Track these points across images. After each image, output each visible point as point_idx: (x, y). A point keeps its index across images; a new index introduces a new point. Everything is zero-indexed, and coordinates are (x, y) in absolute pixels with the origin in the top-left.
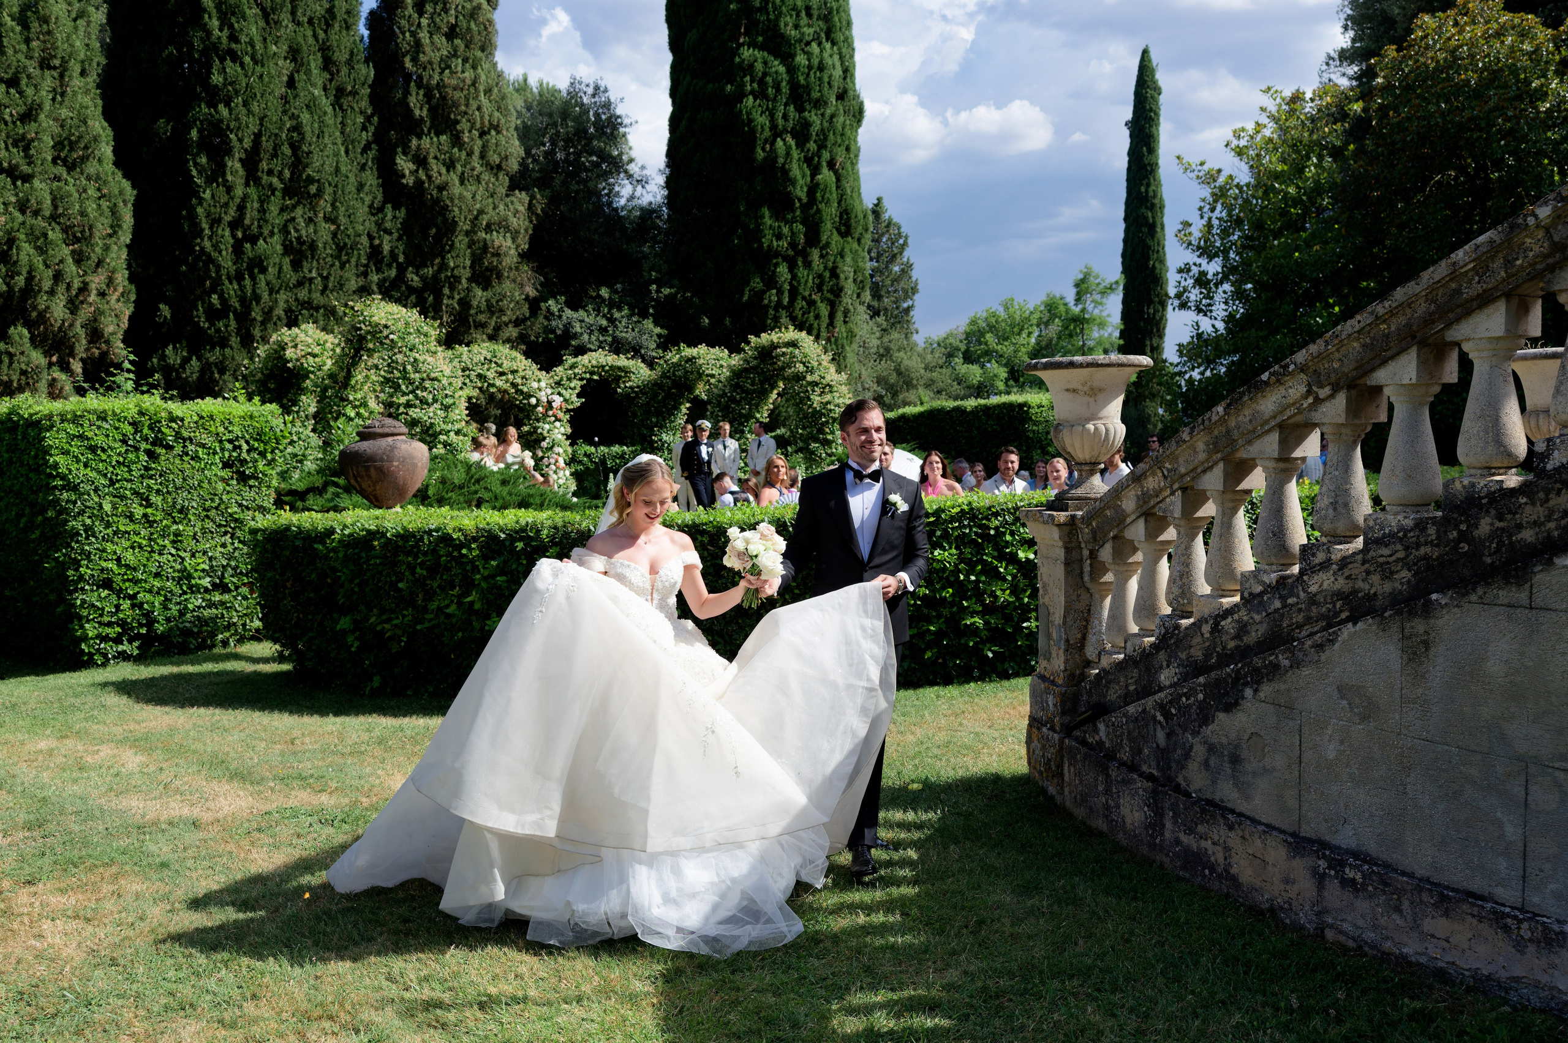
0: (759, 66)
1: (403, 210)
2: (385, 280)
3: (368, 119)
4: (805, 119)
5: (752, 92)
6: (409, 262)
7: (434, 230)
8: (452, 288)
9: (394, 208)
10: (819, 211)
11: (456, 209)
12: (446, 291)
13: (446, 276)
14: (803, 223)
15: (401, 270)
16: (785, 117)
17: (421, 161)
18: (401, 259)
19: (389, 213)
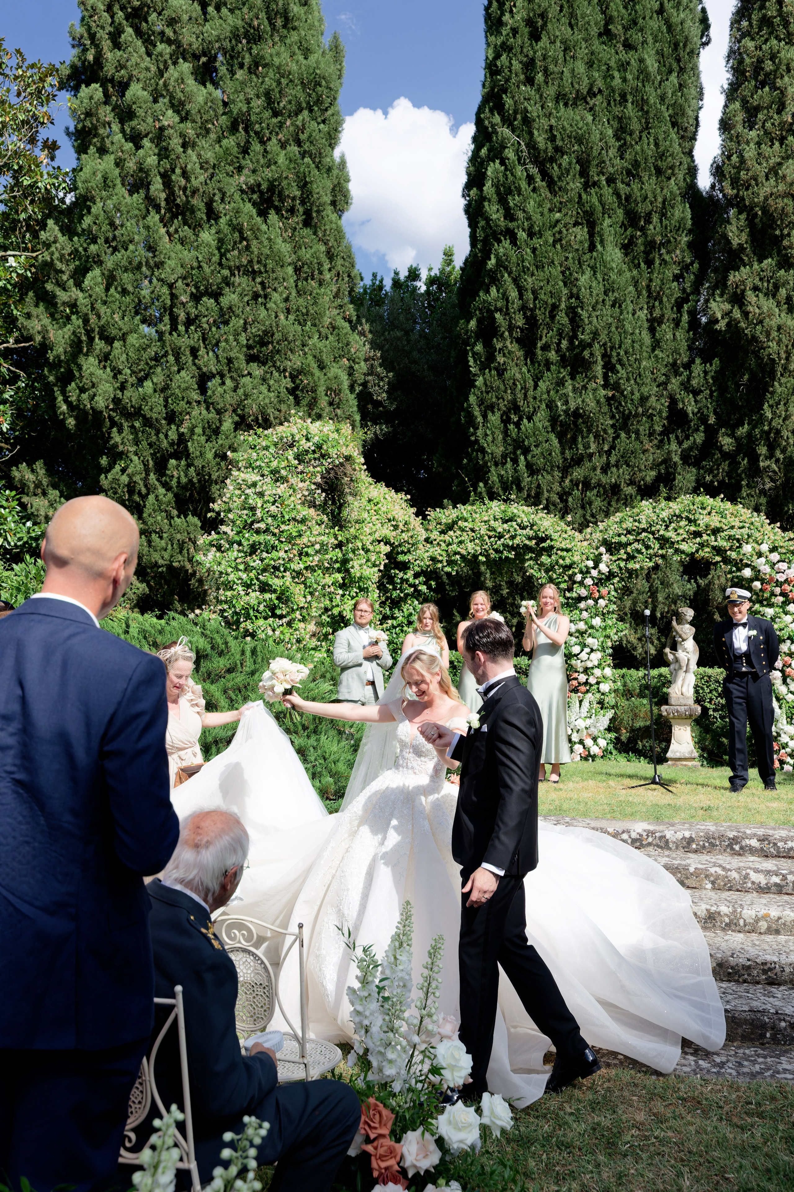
1: (716, 361)
2: (691, 448)
3: (686, 268)
6: (721, 422)
7: (746, 377)
8: (772, 448)
9: (704, 362)
11: (773, 345)
12: (763, 450)
13: (763, 431)
15: (711, 433)
17: (738, 299)
18: (712, 420)
19: (698, 368)
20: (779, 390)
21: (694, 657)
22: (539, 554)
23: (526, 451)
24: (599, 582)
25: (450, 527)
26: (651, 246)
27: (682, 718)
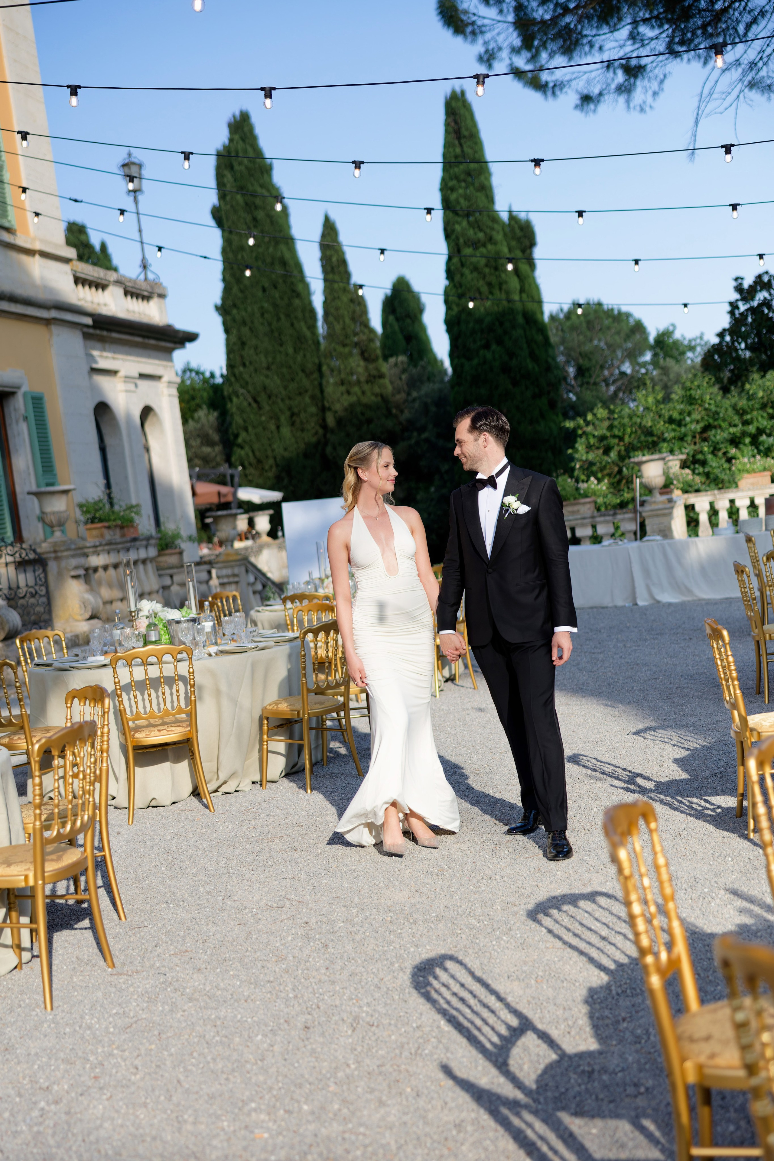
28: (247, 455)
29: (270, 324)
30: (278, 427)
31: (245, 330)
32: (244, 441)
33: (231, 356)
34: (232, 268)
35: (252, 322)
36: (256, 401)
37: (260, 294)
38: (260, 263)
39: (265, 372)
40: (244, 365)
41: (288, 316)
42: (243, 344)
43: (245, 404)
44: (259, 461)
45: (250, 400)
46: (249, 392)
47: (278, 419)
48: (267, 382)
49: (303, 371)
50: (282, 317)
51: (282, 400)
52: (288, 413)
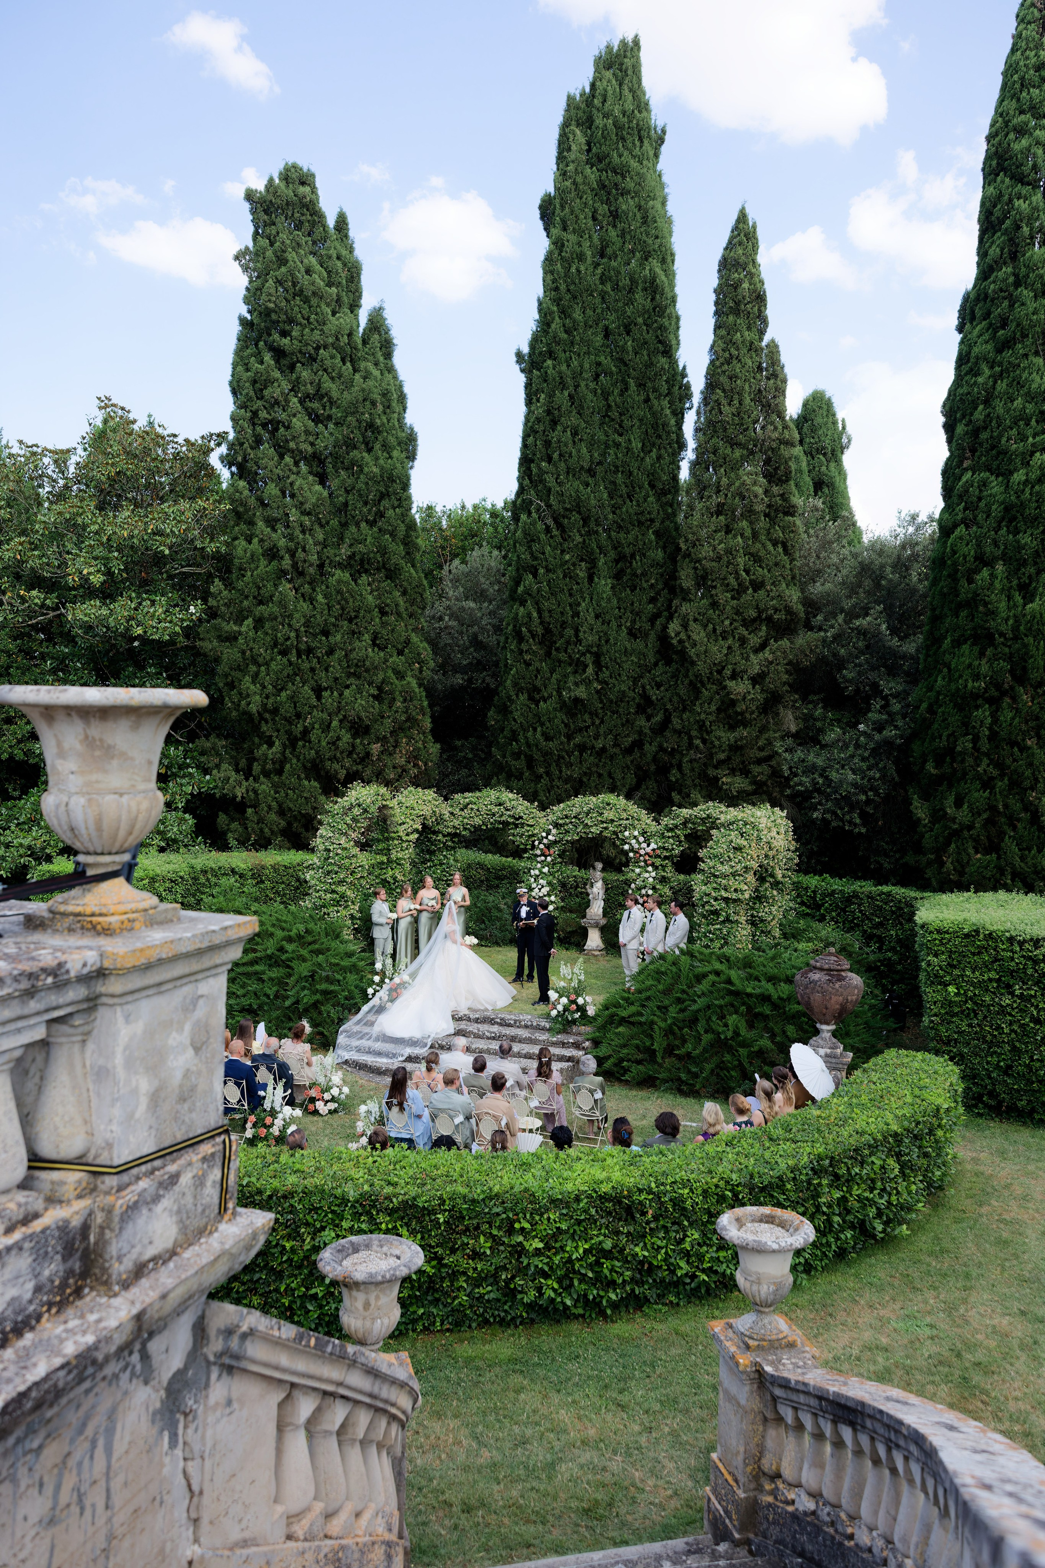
0: (974, 491)
4: (1018, 542)
5: (964, 521)
10: (1025, 646)
14: (1010, 658)
16: (995, 543)
17: (685, 625)
19: (661, 668)
20: (706, 693)
21: (602, 893)
22: (516, 826)
23: (542, 724)
24: (548, 847)
25: (466, 807)
26: (635, 575)
27: (596, 925)
28: (529, 615)
29: (606, 395)
30: (591, 579)
31: (562, 397)
32: (528, 592)
33: (531, 440)
34: (556, 289)
35: (577, 387)
36: (560, 526)
37: (599, 340)
38: (608, 287)
39: (585, 476)
40: (550, 460)
41: (641, 385)
42: (554, 423)
43: (540, 526)
44: (547, 630)
45: (550, 522)
46: (549, 506)
47: (593, 564)
48: (585, 492)
49: (652, 486)
50: (632, 383)
51: (608, 531)
52: (612, 554)
